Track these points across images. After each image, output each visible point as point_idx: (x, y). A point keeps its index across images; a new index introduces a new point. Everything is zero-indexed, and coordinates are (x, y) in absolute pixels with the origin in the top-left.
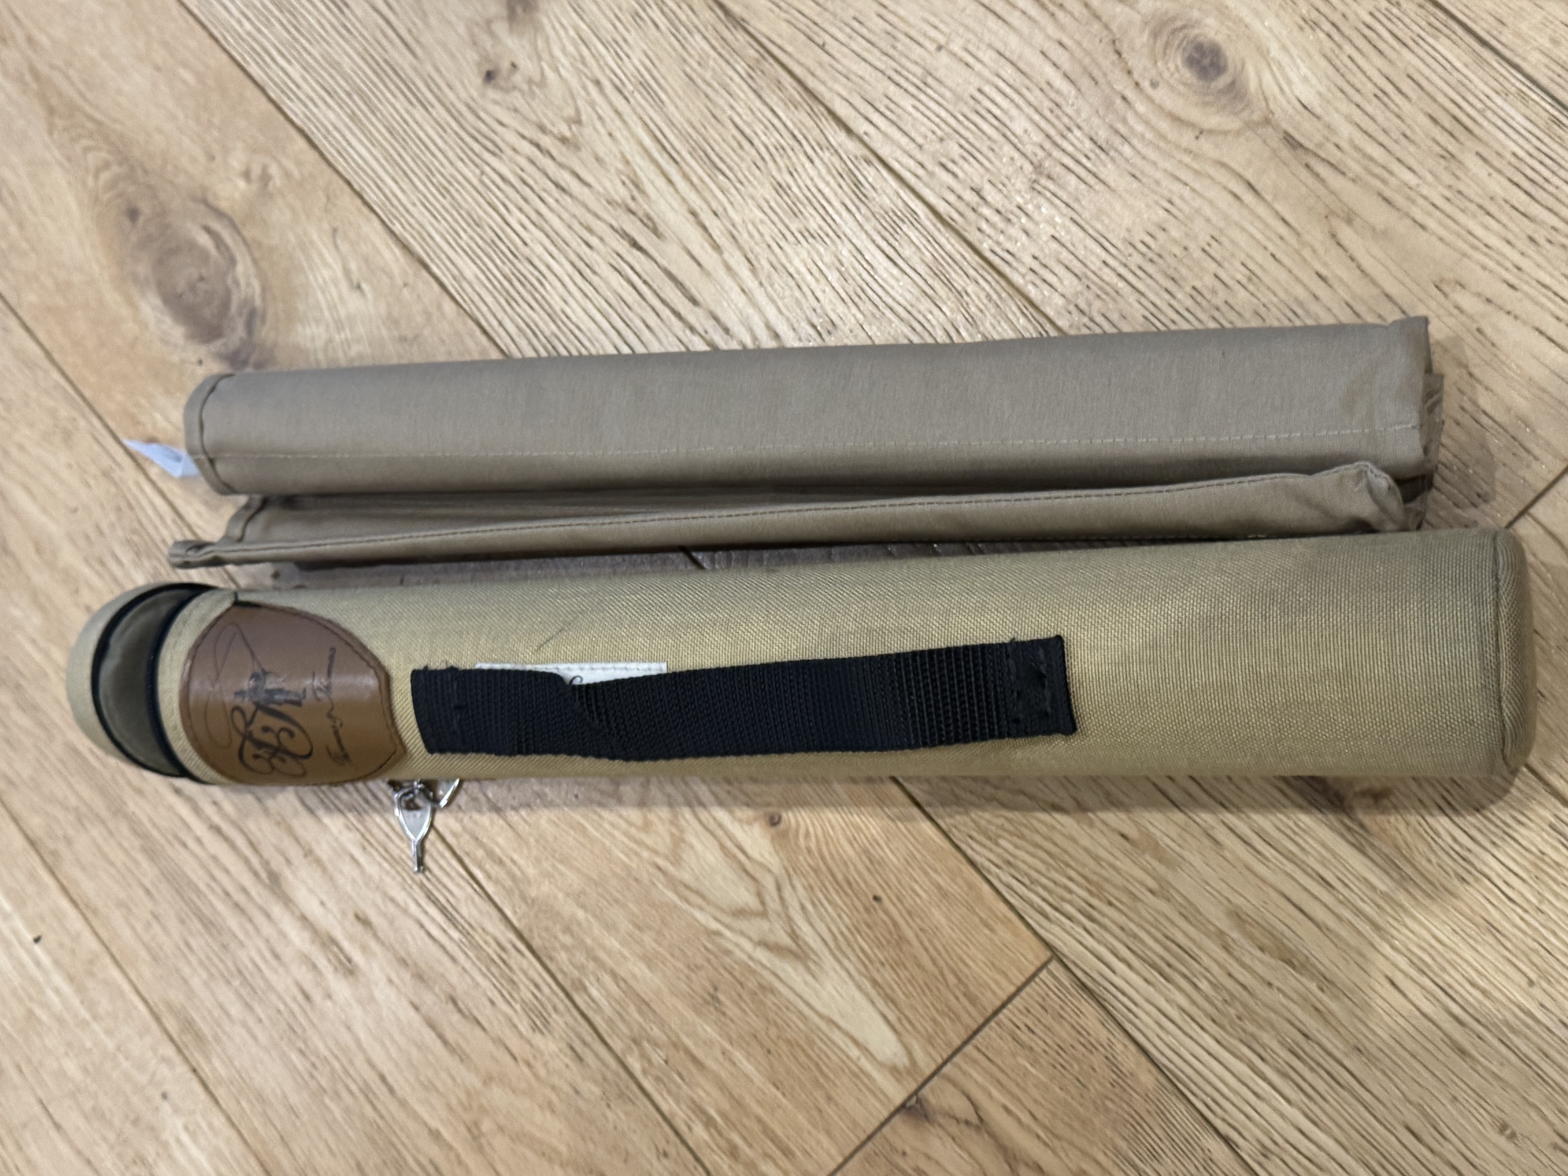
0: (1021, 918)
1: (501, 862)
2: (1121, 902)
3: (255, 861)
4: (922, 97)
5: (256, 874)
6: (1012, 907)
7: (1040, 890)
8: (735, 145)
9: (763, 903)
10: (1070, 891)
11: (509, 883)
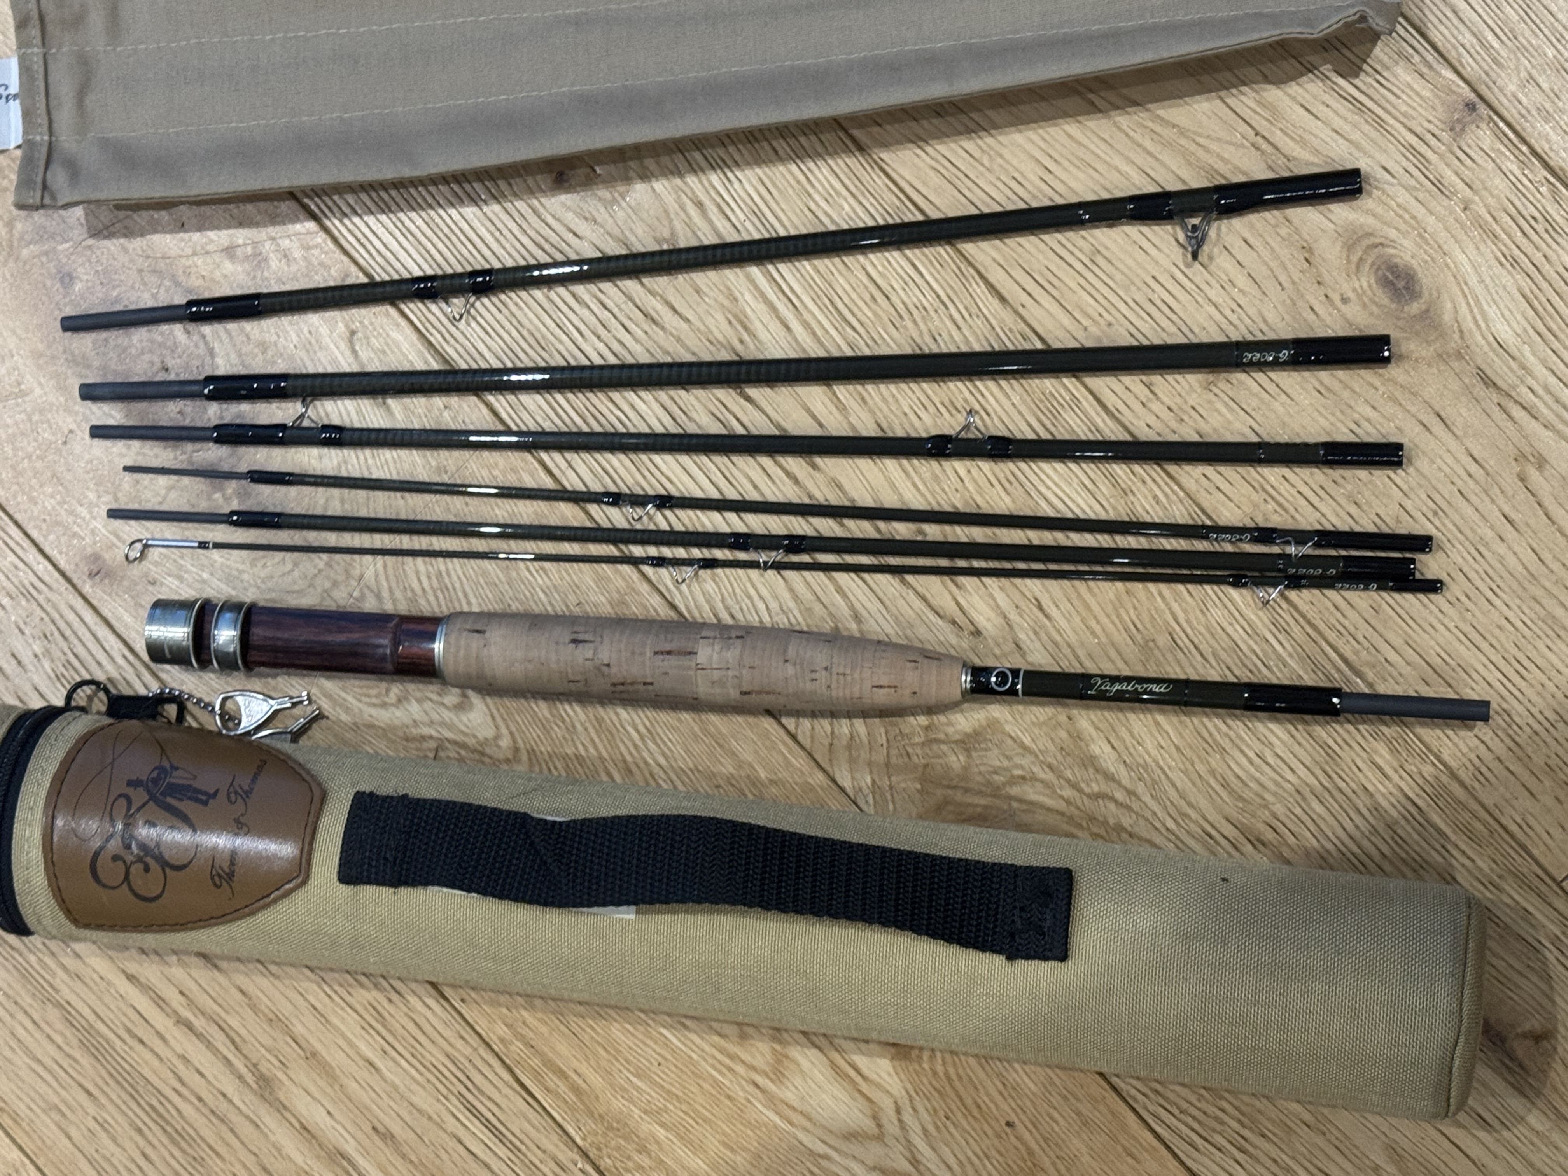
0: (1168, 1147)
1: (562, 1074)
2: (1275, 1135)
3: (239, 1064)
4: (1089, 275)
5: (240, 1077)
6: (1157, 1136)
7: (1189, 1120)
8: (867, 297)
9: (879, 1126)
10: (1222, 1123)
11: (571, 1097)
